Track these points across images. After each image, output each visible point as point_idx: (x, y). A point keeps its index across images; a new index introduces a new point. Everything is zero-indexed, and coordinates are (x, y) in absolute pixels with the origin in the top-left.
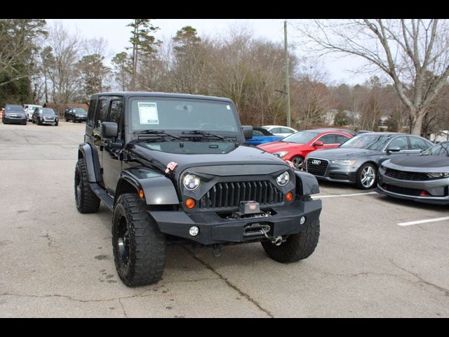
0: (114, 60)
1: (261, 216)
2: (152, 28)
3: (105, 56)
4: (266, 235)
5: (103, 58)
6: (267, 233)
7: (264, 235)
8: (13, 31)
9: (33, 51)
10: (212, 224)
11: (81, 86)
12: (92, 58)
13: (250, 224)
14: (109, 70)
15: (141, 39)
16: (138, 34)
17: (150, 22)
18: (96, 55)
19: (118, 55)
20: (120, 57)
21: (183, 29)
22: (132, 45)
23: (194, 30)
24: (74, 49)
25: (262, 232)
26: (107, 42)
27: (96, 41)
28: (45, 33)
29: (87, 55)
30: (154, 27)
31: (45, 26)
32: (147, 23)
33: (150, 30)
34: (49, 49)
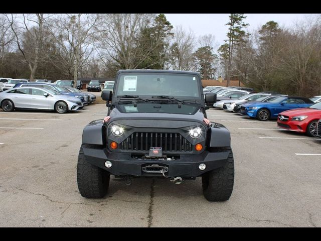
0: (220, 49)
1: (164, 160)
2: (244, 25)
3: (213, 47)
4: (164, 174)
5: (212, 48)
6: (164, 173)
7: (162, 174)
8: (153, 34)
9: (165, 47)
10: (119, 161)
11: (196, 68)
12: (204, 48)
13: (151, 164)
14: (216, 56)
15: (236, 33)
16: (233, 30)
17: (243, 21)
18: (207, 47)
19: (222, 46)
20: (224, 48)
21: (267, 23)
22: (229, 39)
23: (276, 23)
24: (188, 43)
25: (162, 172)
26: (214, 37)
27: (207, 37)
28: (172, 34)
29: (200, 47)
30: (245, 24)
31: (172, 30)
32: (240, 22)
33: (242, 26)
34: (176, 44)
